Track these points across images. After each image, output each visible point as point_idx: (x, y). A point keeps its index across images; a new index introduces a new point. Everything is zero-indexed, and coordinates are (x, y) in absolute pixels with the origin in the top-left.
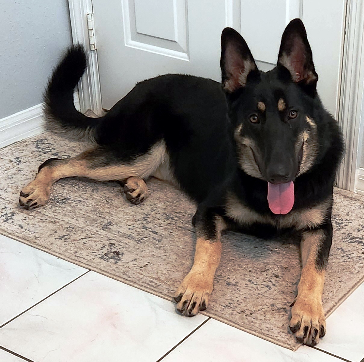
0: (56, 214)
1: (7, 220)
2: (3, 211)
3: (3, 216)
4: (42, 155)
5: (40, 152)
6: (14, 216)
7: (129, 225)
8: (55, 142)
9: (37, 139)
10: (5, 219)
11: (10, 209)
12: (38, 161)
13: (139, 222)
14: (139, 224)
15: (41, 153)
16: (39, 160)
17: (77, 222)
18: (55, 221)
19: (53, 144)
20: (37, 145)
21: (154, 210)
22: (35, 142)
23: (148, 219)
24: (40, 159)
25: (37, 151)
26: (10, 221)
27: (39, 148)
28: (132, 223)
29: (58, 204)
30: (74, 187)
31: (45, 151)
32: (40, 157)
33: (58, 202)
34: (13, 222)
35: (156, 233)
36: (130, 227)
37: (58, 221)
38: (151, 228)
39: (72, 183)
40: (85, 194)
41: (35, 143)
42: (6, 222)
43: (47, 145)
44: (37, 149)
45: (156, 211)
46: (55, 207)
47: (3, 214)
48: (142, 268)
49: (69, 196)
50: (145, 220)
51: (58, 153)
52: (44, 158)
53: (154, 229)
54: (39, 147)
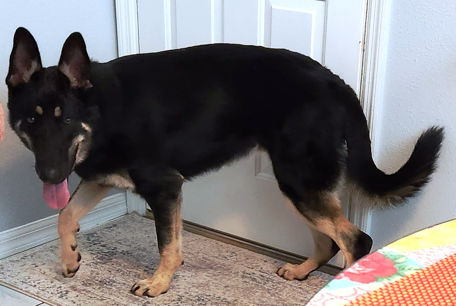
0: (103, 294)
1: (62, 297)
2: (59, 289)
3: (59, 293)
4: (93, 246)
5: (90, 243)
6: (67, 293)
8: (104, 236)
9: (88, 233)
10: (60, 296)
11: (65, 288)
12: (88, 250)
15: (91, 245)
16: (89, 250)
17: (122, 300)
18: (102, 299)
19: (102, 237)
20: (88, 238)
21: (188, 293)
22: (87, 235)
23: (183, 300)
24: (90, 249)
25: (88, 243)
26: (64, 298)
27: (90, 240)
29: (105, 285)
30: (119, 272)
31: (95, 243)
32: (90, 247)
33: (105, 284)
34: (67, 298)
37: (105, 299)
39: (118, 269)
40: (129, 278)
41: (86, 236)
42: (61, 299)
43: (97, 238)
44: (87, 241)
45: (189, 294)
46: (103, 288)
47: (58, 292)
49: (116, 279)
50: (179, 301)
51: (106, 245)
52: (95, 249)
54: (90, 239)
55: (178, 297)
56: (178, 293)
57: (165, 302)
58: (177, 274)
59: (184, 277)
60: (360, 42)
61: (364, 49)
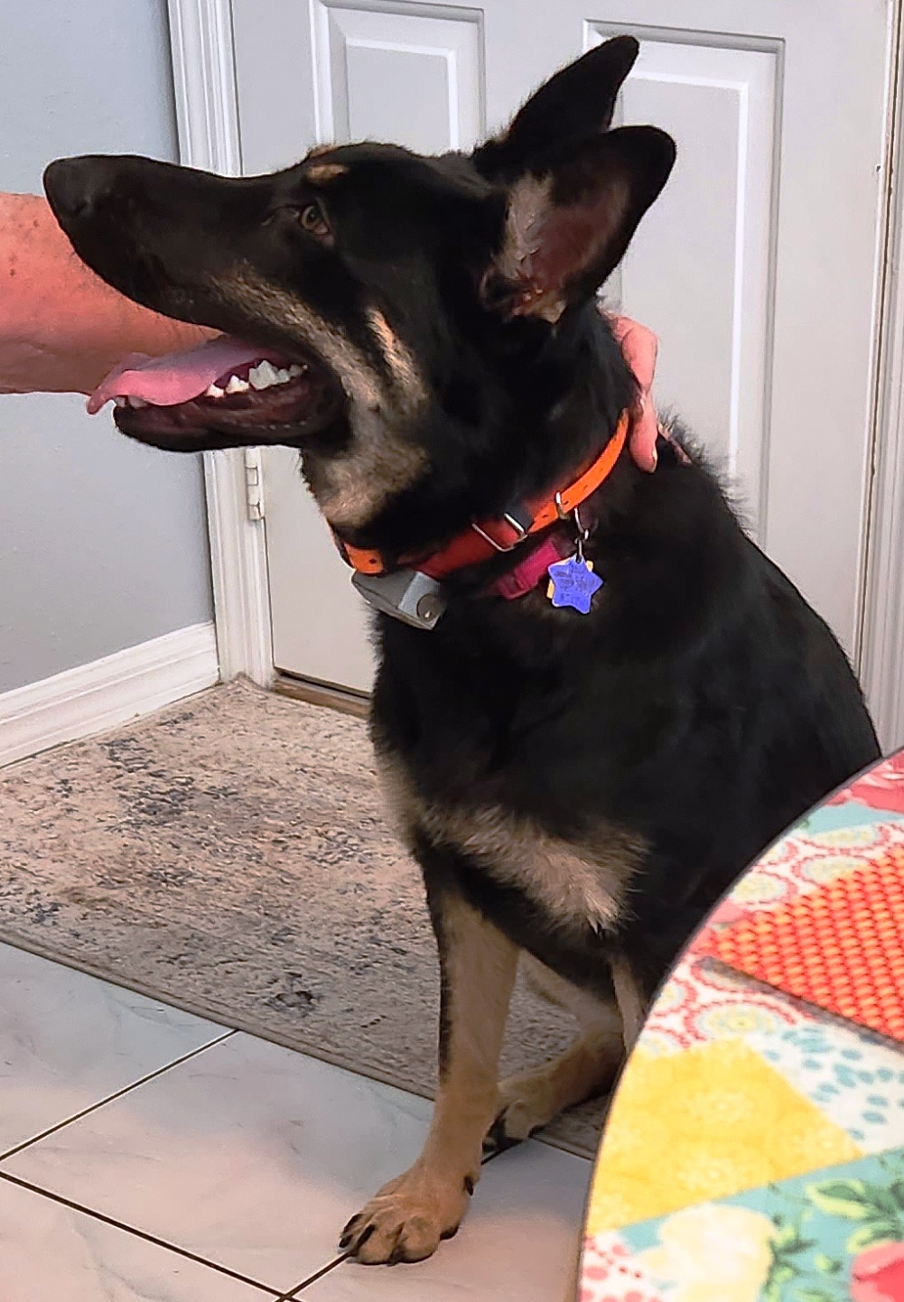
0: (158, 908)
1: (40, 920)
2: (32, 900)
3: (32, 910)
4: (125, 776)
5: (119, 767)
6: (57, 910)
7: (338, 935)
8: (156, 746)
9: (112, 739)
10: (36, 917)
11: (49, 895)
12: (114, 788)
13: (360, 928)
14: (363, 932)
15: (120, 772)
16: (116, 786)
17: (210, 926)
18: (156, 923)
19: (151, 751)
20: (112, 752)
21: (400, 903)
22: (108, 745)
24: (119, 785)
25: (112, 766)
26: (48, 922)
27: (117, 759)
28: (344, 930)
29: (164, 884)
30: (203, 848)
31: (131, 766)
32: (118, 780)
33: (165, 881)
34: (54, 923)
35: (404, 953)
36: (340, 939)
37: (164, 922)
38: (389, 942)
39: (198, 840)
40: (231, 863)
41: (106, 747)
42: (38, 925)
43: (137, 752)
44: (110, 762)
46: (156, 892)
47: (31, 906)
48: (365, 1026)
49: (193, 868)
50: (376, 924)
51: (163, 771)
52: (131, 783)
53: (396, 944)
54: (116, 756)
55: (372, 913)
56: (370, 903)
57: (336, 929)
58: (367, 849)
59: (387, 858)
60: (879, 168)
61: (890, 189)
